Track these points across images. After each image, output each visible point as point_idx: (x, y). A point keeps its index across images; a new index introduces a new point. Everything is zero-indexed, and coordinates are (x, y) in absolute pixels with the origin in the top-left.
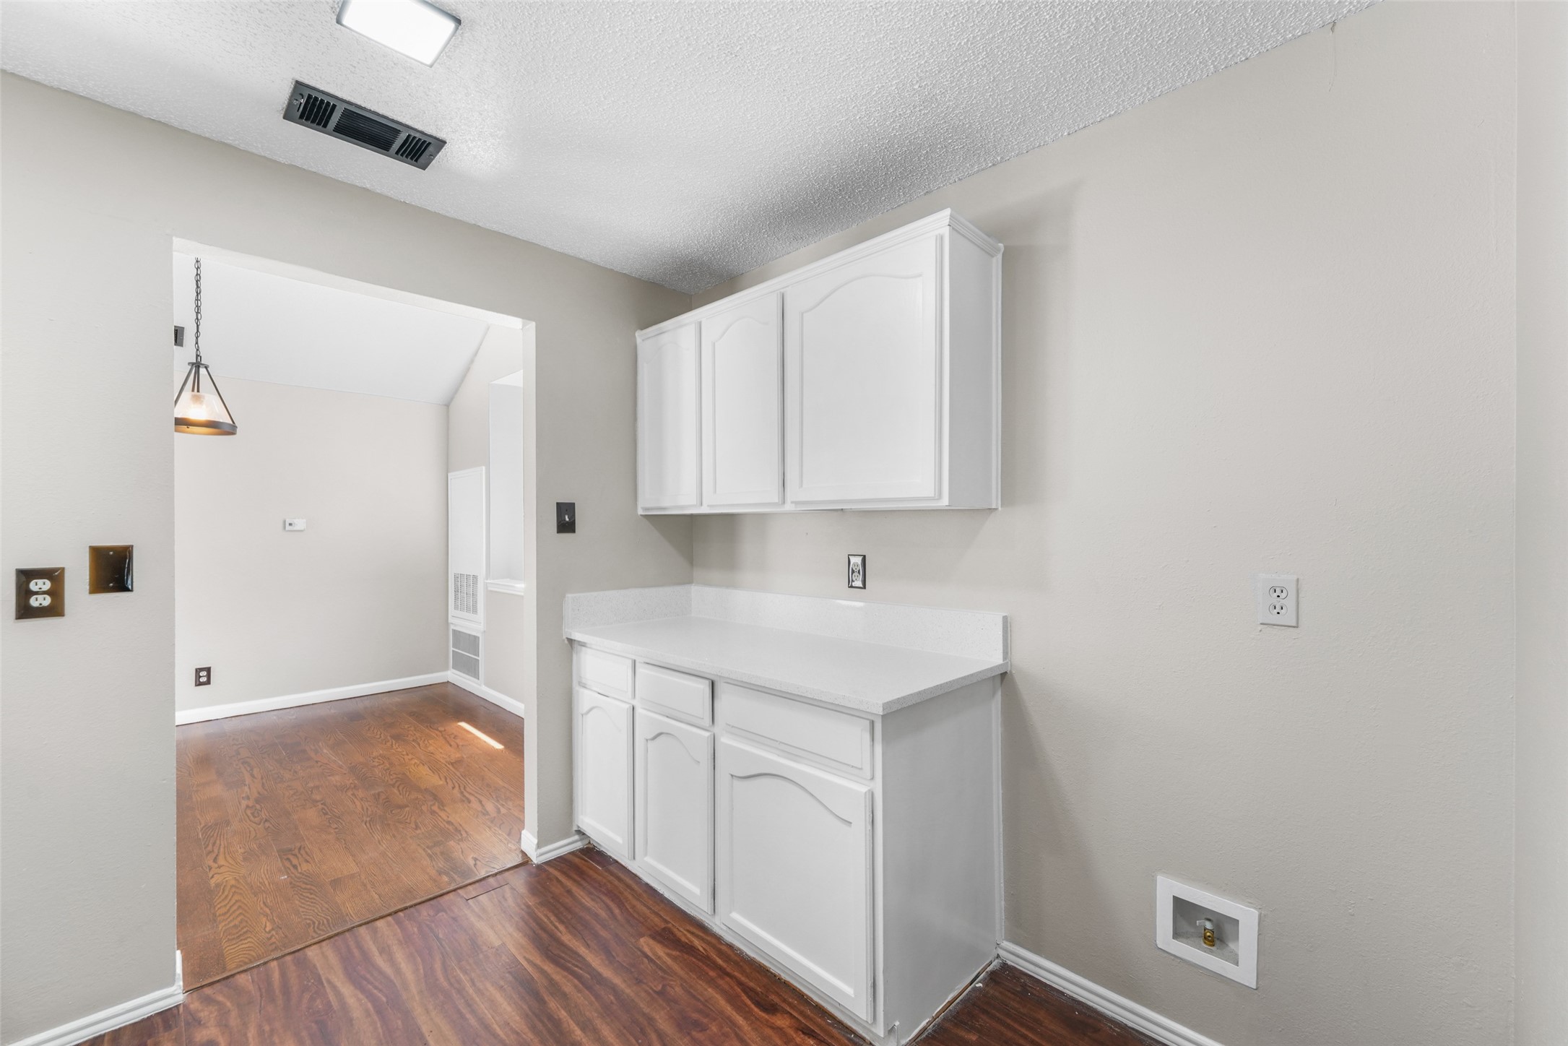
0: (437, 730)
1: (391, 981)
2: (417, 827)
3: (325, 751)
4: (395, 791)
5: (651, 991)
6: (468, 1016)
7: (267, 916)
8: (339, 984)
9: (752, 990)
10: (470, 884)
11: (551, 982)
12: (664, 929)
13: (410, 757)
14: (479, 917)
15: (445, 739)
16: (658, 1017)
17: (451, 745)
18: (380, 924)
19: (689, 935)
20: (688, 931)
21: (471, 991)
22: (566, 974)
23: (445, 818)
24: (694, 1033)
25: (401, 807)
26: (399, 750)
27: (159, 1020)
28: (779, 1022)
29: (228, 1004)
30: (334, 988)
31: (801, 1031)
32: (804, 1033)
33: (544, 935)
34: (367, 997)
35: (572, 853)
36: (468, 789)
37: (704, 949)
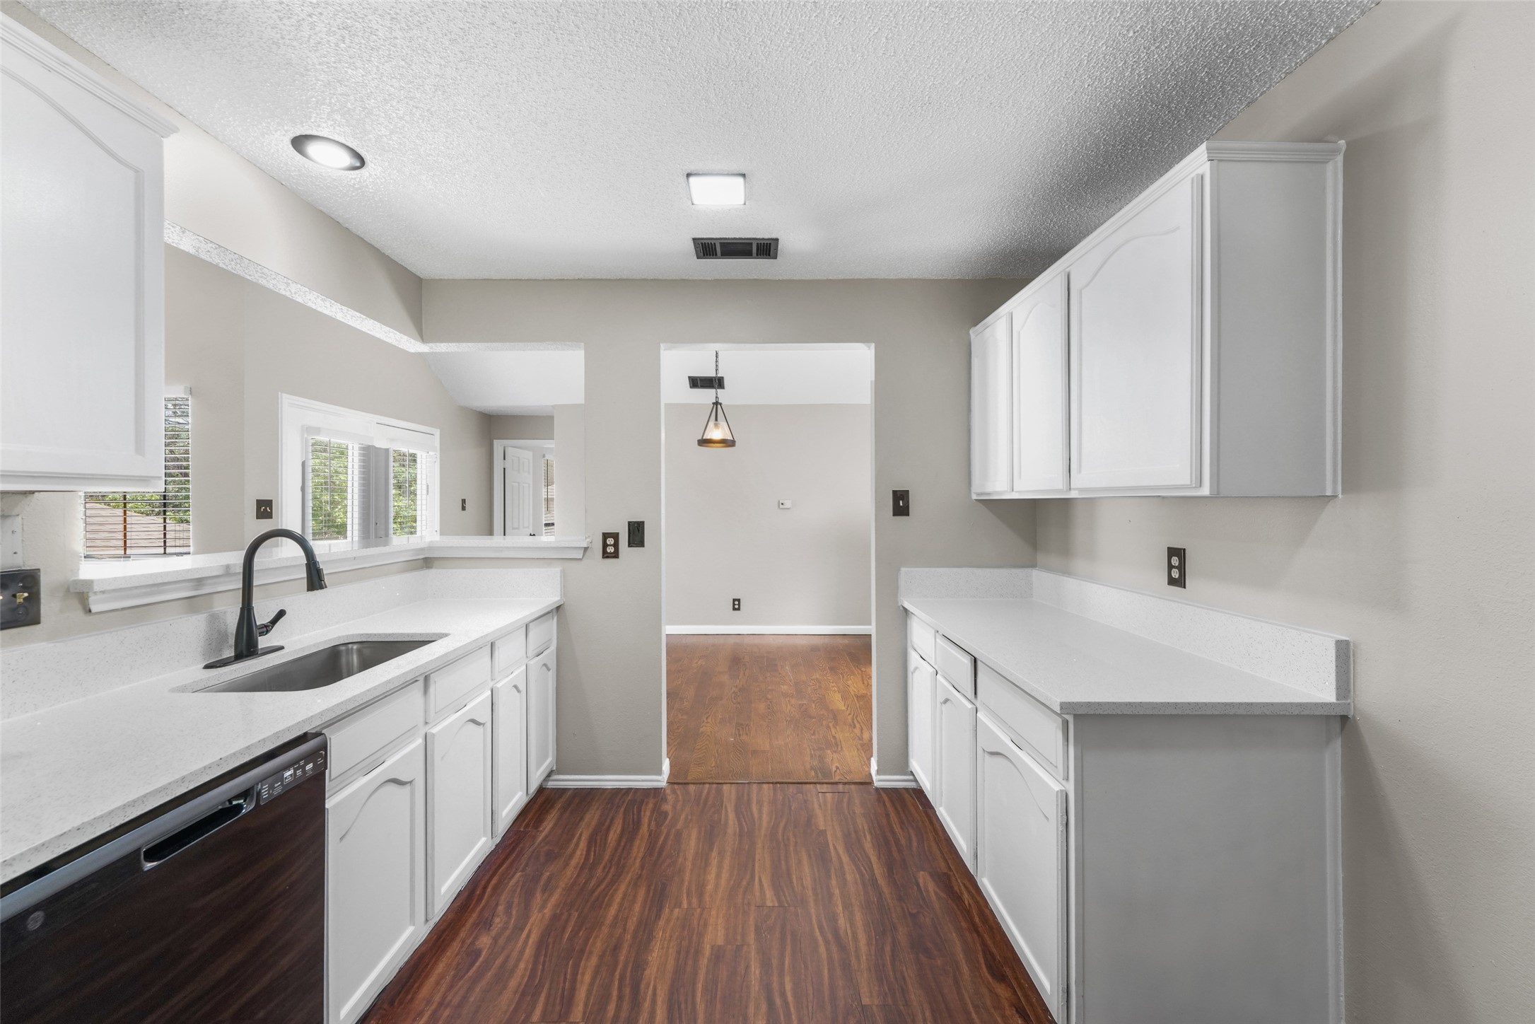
0: (860, 670)
1: (754, 821)
2: (814, 734)
3: (787, 668)
4: (813, 706)
5: (906, 911)
6: (783, 862)
7: (715, 758)
8: (729, 810)
9: (992, 954)
10: (826, 783)
11: (842, 867)
12: (945, 874)
13: (834, 684)
14: (820, 806)
15: (862, 677)
16: (900, 929)
17: (863, 683)
18: (765, 786)
19: (963, 888)
20: (964, 885)
21: (792, 849)
22: (854, 868)
23: (833, 733)
24: (921, 955)
25: (811, 717)
26: (830, 678)
27: (653, 791)
28: (999, 990)
29: (680, 797)
30: (727, 811)
31: (1015, 1007)
32: (1017, 1011)
33: (853, 835)
34: (739, 825)
35: (906, 789)
36: (858, 718)
37: (969, 904)
